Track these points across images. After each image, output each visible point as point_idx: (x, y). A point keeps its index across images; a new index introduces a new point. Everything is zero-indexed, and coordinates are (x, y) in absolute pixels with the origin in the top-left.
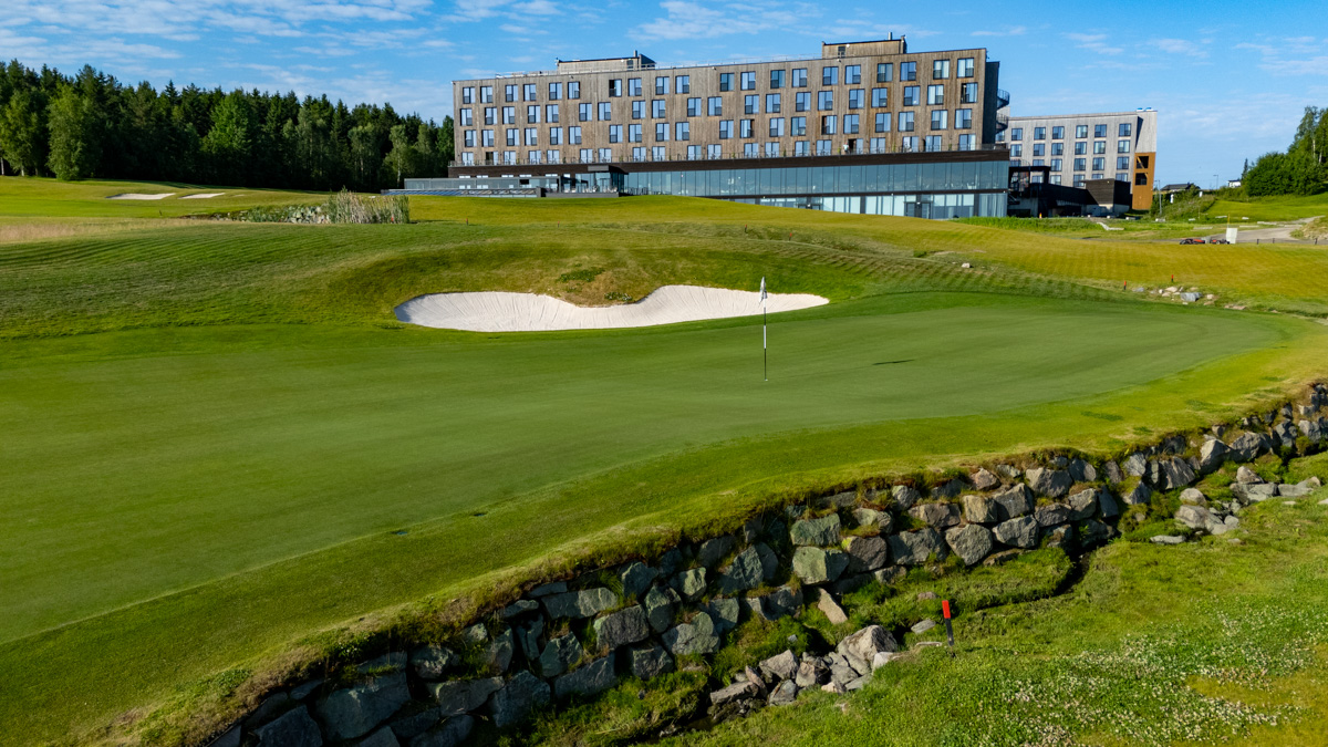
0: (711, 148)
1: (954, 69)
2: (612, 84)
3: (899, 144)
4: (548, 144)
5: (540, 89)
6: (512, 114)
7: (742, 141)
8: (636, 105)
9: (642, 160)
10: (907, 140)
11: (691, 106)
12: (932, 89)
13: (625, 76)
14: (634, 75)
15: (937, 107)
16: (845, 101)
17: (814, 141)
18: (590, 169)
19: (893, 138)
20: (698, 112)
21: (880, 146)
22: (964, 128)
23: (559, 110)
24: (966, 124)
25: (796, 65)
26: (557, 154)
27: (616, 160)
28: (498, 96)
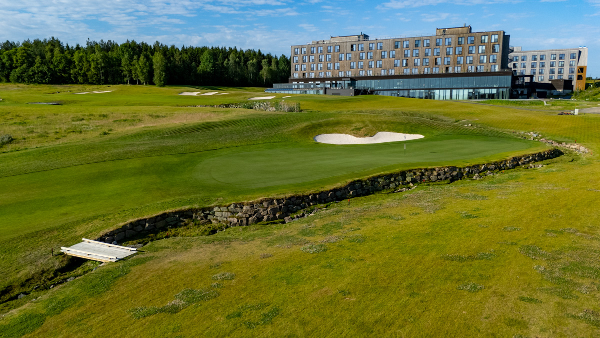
0: (390, 70)
1: (490, 39)
2: (352, 46)
3: (466, 69)
4: (327, 69)
5: (324, 48)
6: (313, 58)
7: (403, 68)
8: (361, 54)
9: (363, 76)
10: (470, 67)
11: (383, 54)
12: (480, 47)
13: (357, 43)
14: (361, 42)
15: (482, 54)
16: (445, 52)
17: (432, 67)
18: (343, 79)
19: (464, 67)
20: (386, 57)
21: (458, 70)
22: (493, 62)
23: (331, 57)
24: (494, 61)
25: (426, 38)
26: (330, 73)
27: (353, 76)
28: (308, 51)
